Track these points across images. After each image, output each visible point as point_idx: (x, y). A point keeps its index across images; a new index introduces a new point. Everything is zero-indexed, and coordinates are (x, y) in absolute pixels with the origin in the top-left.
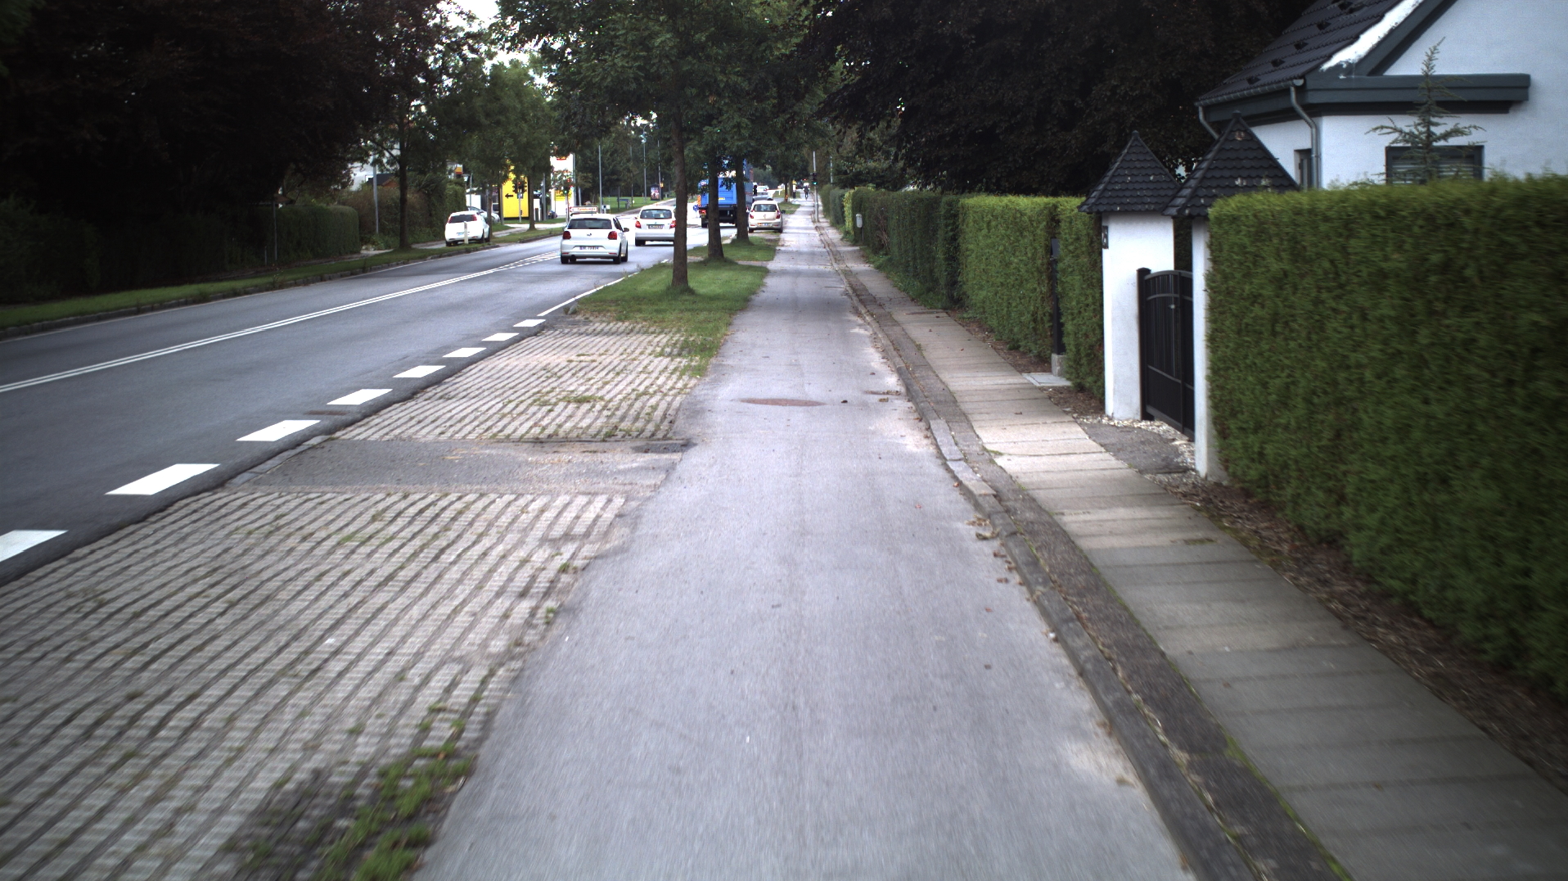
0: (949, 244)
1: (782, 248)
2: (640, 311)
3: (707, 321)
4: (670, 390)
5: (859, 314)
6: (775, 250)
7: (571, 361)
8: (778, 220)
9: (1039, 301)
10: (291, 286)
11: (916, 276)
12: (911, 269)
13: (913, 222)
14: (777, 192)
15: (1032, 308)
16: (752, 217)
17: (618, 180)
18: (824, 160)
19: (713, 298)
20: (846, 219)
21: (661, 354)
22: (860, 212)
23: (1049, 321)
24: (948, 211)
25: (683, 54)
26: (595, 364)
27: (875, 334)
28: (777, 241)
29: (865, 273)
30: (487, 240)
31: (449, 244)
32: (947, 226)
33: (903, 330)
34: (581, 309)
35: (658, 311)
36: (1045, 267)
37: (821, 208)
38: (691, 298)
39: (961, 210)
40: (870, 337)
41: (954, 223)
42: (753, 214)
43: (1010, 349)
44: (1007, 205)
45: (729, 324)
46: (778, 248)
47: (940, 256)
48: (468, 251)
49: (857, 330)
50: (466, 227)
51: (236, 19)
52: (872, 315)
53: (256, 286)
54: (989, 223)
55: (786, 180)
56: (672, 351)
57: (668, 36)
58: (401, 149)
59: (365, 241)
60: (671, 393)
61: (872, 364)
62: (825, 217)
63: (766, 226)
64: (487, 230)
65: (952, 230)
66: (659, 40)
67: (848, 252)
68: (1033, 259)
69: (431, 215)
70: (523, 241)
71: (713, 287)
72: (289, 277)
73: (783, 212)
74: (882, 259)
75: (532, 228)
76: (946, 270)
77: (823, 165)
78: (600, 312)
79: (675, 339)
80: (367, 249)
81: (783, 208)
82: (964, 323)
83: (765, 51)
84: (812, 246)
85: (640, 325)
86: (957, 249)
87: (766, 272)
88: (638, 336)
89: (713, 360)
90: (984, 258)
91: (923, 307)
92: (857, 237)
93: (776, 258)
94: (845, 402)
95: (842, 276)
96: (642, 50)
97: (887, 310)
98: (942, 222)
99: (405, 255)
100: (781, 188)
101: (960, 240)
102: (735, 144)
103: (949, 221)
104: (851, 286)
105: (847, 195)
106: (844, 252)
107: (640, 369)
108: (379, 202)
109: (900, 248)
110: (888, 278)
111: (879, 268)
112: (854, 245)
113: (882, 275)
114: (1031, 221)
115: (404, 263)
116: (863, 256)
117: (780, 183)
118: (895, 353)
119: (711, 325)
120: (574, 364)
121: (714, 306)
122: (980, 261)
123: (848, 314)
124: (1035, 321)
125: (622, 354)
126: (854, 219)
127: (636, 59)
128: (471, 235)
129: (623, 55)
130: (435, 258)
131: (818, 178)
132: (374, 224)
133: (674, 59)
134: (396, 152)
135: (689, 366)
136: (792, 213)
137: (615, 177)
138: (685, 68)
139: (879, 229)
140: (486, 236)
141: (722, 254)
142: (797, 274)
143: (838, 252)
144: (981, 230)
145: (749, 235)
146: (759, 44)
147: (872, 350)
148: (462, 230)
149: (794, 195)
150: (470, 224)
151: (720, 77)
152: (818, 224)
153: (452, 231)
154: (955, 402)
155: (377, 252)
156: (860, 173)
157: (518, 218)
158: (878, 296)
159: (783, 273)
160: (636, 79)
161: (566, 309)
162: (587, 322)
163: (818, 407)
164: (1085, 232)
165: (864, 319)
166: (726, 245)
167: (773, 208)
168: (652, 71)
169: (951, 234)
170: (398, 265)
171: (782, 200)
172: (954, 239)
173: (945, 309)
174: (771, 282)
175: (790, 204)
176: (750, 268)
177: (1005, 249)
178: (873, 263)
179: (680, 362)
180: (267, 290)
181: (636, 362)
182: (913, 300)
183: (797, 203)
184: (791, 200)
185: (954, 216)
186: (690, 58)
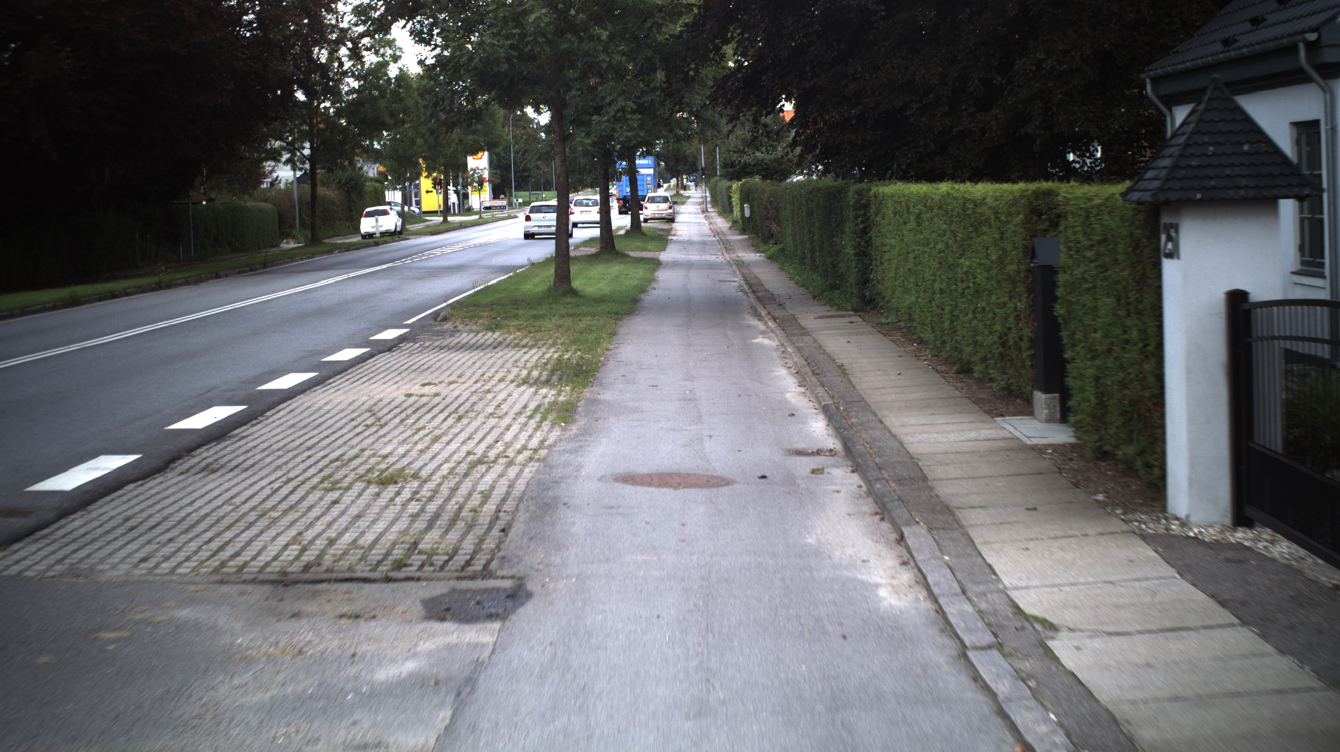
0: (859, 238)
1: (675, 238)
2: (516, 317)
3: (589, 330)
4: (519, 452)
5: (760, 317)
6: (668, 240)
7: (409, 395)
8: (671, 211)
9: (1011, 319)
10: (181, 285)
11: (814, 268)
12: (808, 261)
13: (810, 213)
14: (670, 186)
15: (998, 327)
16: (646, 208)
17: (529, 176)
18: (711, 154)
19: (599, 300)
20: (734, 208)
21: (525, 382)
22: (748, 202)
23: (1030, 349)
24: (858, 201)
25: (560, 33)
26: (437, 399)
27: (782, 345)
28: (669, 231)
29: (756, 263)
30: (400, 233)
31: (364, 237)
32: (856, 217)
33: (815, 341)
34: (452, 315)
35: (535, 317)
36: (1022, 275)
37: (709, 199)
38: (574, 300)
39: (873, 199)
40: (777, 350)
41: (865, 215)
42: (648, 205)
43: (958, 372)
44: (948, 193)
45: (613, 334)
46: (670, 238)
47: (850, 251)
48: (377, 244)
49: (760, 340)
50: (377, 221)
51: (123, 19)
52: (775, 319)
53: (139, 287)
54: (918, 216)
55: (676, 173)
56: (540, 375)
57: (543, 11)
58: (312, 148)
59: (285, 235)
60: (521, 458)
61: (788, 395)
62: (713, 207)
63: (659, 216)
64: (399, 224)
65: (863, 222)
66: (533, 17)
67: (738, 240)
68: (1001, 262)
69: (351, 210)
70: (433, 234)
71: (600, 285)
72: (178, 276)
73: (675, 203)
74: (773, 249)
75: (445, 220)
76: (856, 267)
77: (710, 160)
78: (471, 318)
79: (547, 356)
80: (288, 243)
81: (675, 200)
82: (886, 330)
83: (651, 28)
84: (703, 235)
85: (512, 337)
86: (868, 242)
87: (657, 264)
88: (506, 351)
89: (587, 393)
90: (912, 256)
91: (828, 308)
92: (745, 226)
93: (668, 248)
94: (764, 477)
95: (734, 267)
96: (514, 28)
97: (791, 312)
98: (850, 213)
99: (313, 249)
100: (673, 181)
101: (872, 234)
102: (623, 134)
103: (859, 213)
104: (746, 280)
105: (734, 186)
106: (734, 241)
107: (490, 409)
108: (299, 199)
109: (794, 240)
110: (782, 270)
111: (770, 258)
112: (742, 234)
113: (776, 265)
114: (996, 213)
115: (309, 258)
116: (753, 245)
117: (672, 178)
118: (814, 379)
119: (592, 337)
120: (413, 399)
121: (599, 309)
122: (906, 259)
123: (747, 316)
124: (1003, 345)
125: (476, 382)
126: (742, 209)
127: (507, 37)
128: (383, 229)
129: (493, 33)
130: (342, 252)
131: (706, 172)
132: (294, 219)
133: (550, 37)
134: (307, 152)
135: (555, 403)
136: (683, 203)
137: (526, 174)
138: (564, 46)
139: (768, 219)
140: (398, 229)
141: (614, 247)
142: (689, 265)
143: (728, 241)
144: (905, 223)
145: (643, 224)
146: (645, 21)
147: (782, 372)
148: (374, 224)
149: (685, 188)
150: (381, 218)
151: (602, 57)
152: (707, 214)
153: (367, 225)
154: (925, 479)
155: (296, 245)
156: (746, 165)
157: (436, 212)
158: (775, 293)
159: (675, 265)
160: (508, 60)
161: (437, 314)
162: (455, 331)
163: (724, 489)
164: (1124, 232)
165: (766, 324)
166: (621, 236)
167: (665, 200)
168: (526, 50)
169: (861, 226)
170: (302, 259)
171: (674, 192)
172: (865, 232)
173: (855, 310)
174: (662, 275)
175: (681, 195)
176: (641, 260)
177: (947, 246)
178: (763, 252)
179: (545, 397)
180: (152, 290)
181: (490, 396)
182: (814, 297)
183: (687, 195)
184: (682, 192)
185: (864, 206)
186: (569, 36)
